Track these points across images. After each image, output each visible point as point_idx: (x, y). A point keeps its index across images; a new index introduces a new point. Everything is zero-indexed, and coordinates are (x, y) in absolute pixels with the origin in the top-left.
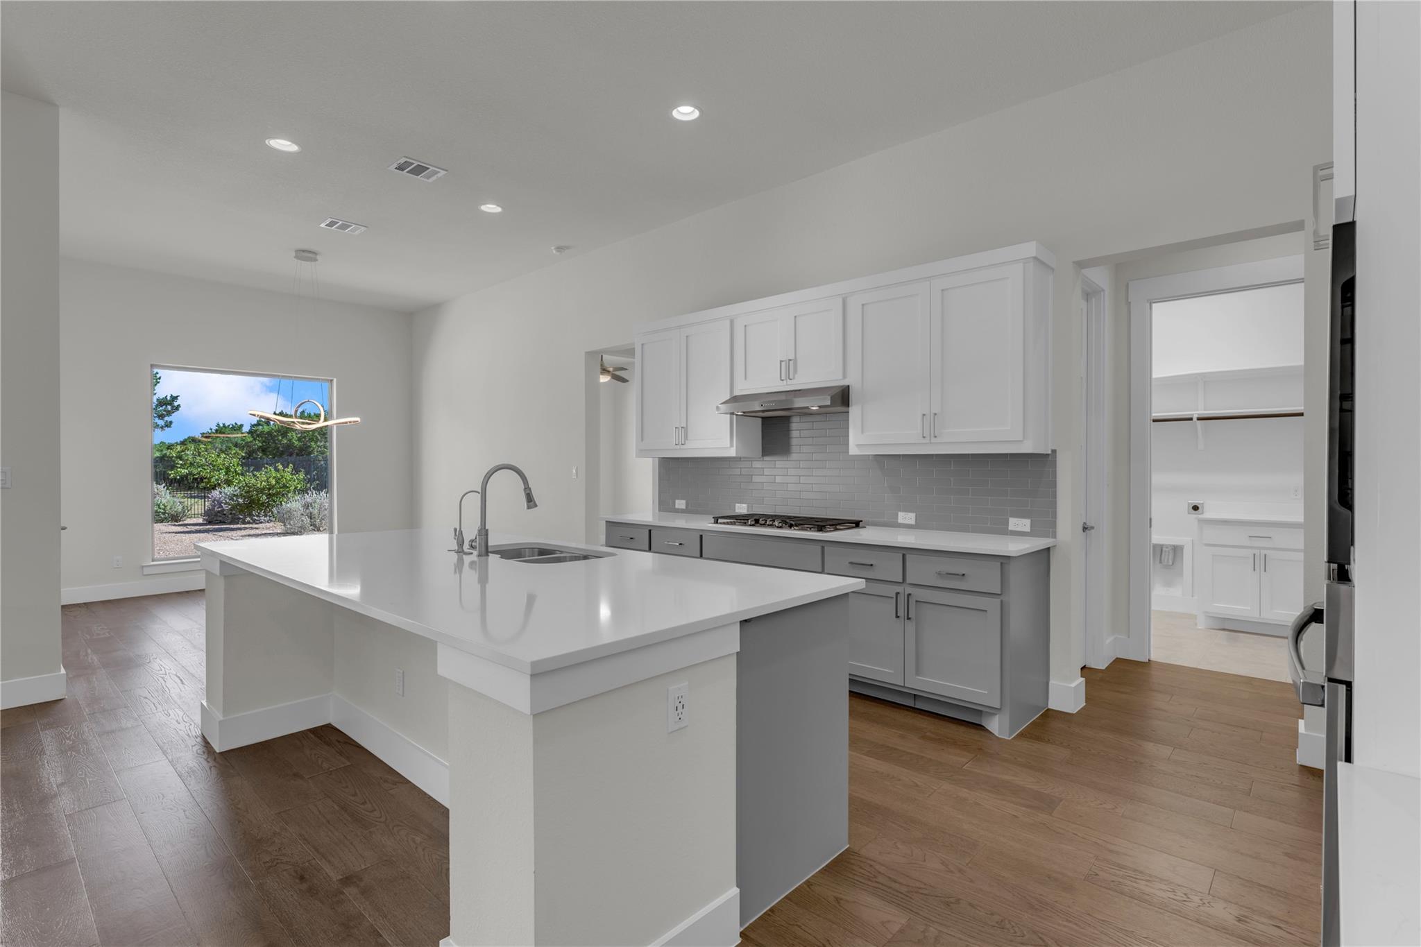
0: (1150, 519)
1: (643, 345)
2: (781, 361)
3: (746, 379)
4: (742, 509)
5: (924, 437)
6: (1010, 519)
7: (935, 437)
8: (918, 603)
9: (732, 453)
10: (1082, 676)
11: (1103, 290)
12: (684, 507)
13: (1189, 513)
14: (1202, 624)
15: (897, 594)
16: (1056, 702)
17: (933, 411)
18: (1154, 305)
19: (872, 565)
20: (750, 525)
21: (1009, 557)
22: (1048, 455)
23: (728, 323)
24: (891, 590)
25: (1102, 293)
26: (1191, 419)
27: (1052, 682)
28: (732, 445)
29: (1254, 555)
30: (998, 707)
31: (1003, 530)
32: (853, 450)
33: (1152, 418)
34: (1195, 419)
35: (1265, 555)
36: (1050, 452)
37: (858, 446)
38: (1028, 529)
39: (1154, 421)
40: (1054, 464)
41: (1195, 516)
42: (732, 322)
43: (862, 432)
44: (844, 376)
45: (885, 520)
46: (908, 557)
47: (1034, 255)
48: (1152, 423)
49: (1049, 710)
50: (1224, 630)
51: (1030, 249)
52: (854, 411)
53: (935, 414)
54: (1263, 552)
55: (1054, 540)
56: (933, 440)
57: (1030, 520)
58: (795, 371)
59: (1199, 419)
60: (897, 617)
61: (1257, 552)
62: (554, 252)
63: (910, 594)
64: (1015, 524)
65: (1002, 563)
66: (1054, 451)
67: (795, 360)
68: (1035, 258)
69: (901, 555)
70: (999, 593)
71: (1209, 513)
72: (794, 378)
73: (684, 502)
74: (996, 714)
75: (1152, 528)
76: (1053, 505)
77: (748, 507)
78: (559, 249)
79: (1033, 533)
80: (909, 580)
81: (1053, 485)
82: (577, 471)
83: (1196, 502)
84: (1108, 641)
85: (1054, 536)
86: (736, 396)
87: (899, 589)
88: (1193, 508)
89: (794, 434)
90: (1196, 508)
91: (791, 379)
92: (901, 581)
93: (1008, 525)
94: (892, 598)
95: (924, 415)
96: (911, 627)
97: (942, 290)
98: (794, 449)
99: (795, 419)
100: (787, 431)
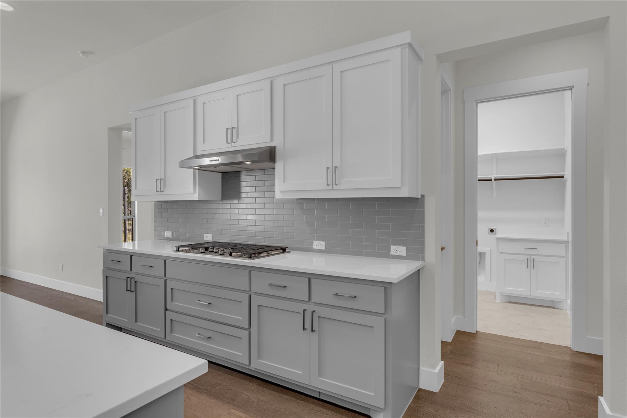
0: (477, 241)
1: (136, 119)
2: (227, 129)
3: (204, 142)
4: (208, 238)
5: (328, 185)
6: (392, 246)
7: (336, 185)
8: (320, 319)
9: (195, 197)
10: (442, 360)
11: (450, 90)
12: (170, 236)
13: (488, 234)
14: (498, 300)
15: (304, 310)
16: (424, 384)
17: (335, 165)
18: (479, 105)
19: (286, 287)
20: (201, 253)
21: (391, 283)
22: (418, 199)
23: (191, 102)
24: (300, 307)
25: (449, 92)
26: (491, 180)
27: (421, 368)
28: (195, 192)
29: (528, 259)
30: (383, 407)
31: (385, 254)
32: (278, 195)
33: (478, 179)
34: (493, 180)
35: (534, 259)
36: (420, 197)
37: (282, 192)
38: (404, 254)
39: (479, 180)
40: (423, 206)
41: (492, 235)
42: (195, 102)
43: (284, 181)
44: (272, 140)
45: (305, 246)
46: (312, 280)
47: (409, 41)
48: (478, 182)
49: (420, 390)
50: (510, 302)
51: (406, 37)
52: (279, 166)
53: (336, 167)
54: (533, 257)
55: (424, 262)
56: (335, 187)
57: (405, 247)
58: (238, 136)
59: (495, 180)
60: (304, 329)
61: (529, 257)
62: (81, 55)
63: (314, 311)
64: (395, 250)
65: (385, 288)
66: (423, 196)
67: (238, 128)
68: (410, 45)
69: (307, 280)
70: (384, 313)
71: (500, 234)
72: (237, 142)
73: (170, 232)
74: (381, 412)
75: (478, 246)
76: (422, 236)
77: (213, 236)
78: (84, 53)
79: (409, 257)
80: (313, 300)
81: (422, 221)
82: (103, 210)
83: (492, 227)
84: (453, 321)
85: (423, 259)
86: (197, 155)
87: (306, 306)
88: (490, 231)
89: (244, 184)
90: (492, 231)
91: (234, 142)
92: (307, 300)
93: (390, 251)
94: (301, 313)
95: (328, 168)
96: (315, 336)
97: (341, 72)
98: (244, 195)
99: (243, 173)
100: (239, 182)
